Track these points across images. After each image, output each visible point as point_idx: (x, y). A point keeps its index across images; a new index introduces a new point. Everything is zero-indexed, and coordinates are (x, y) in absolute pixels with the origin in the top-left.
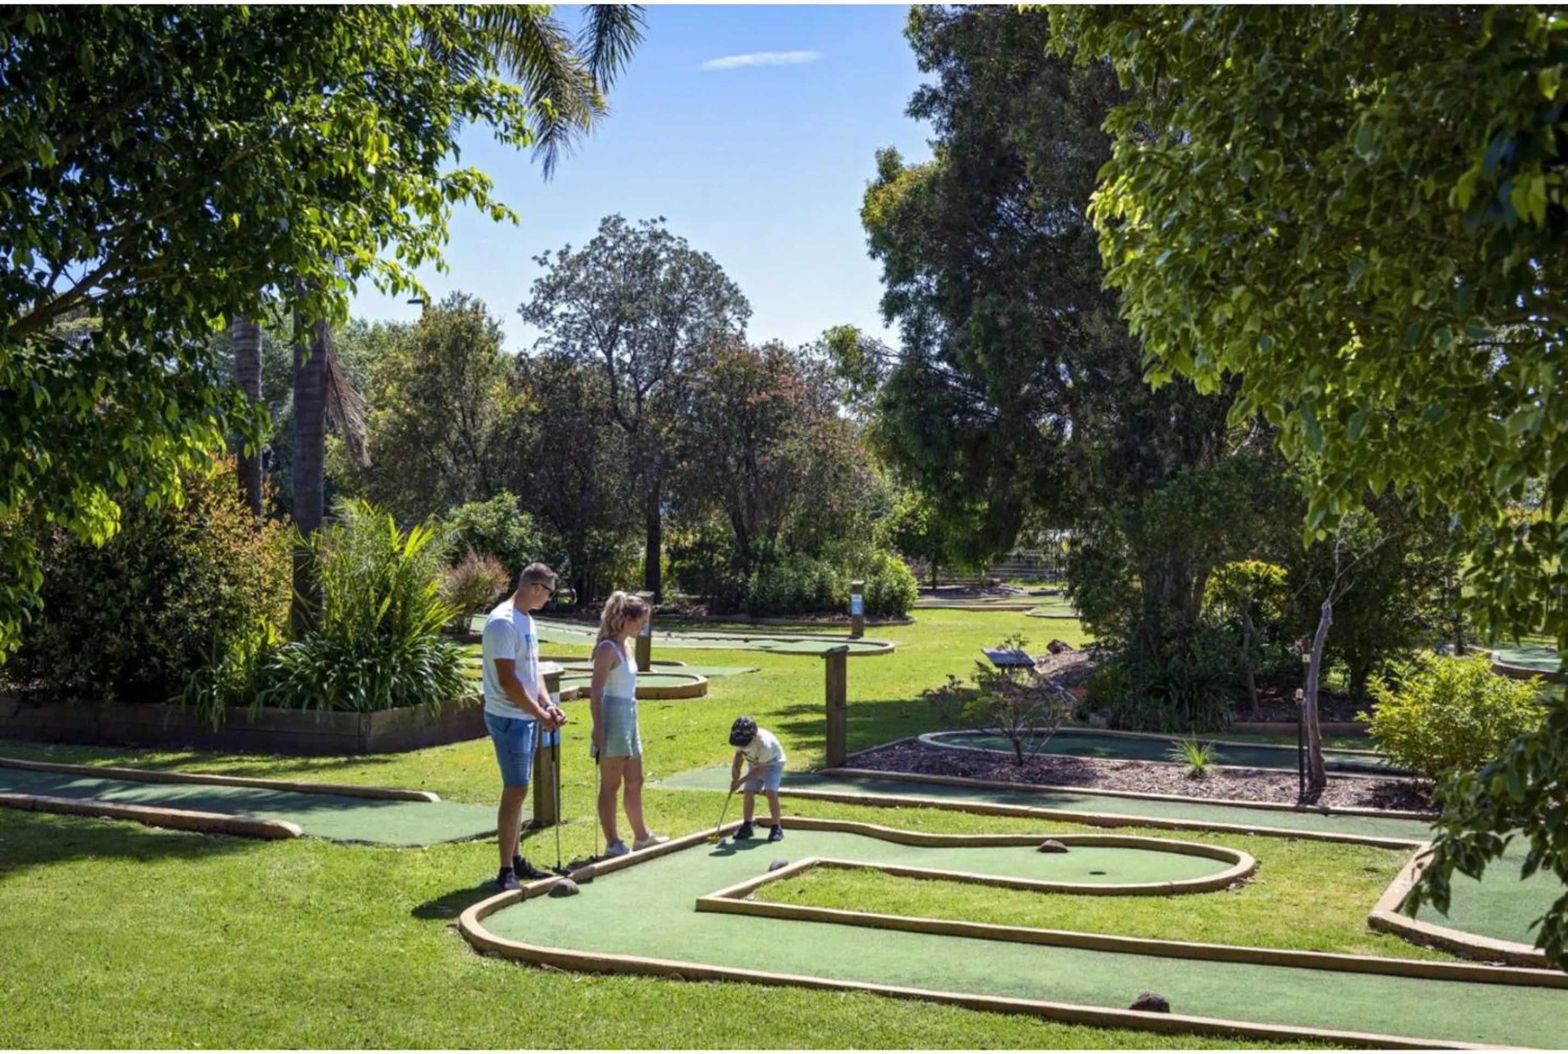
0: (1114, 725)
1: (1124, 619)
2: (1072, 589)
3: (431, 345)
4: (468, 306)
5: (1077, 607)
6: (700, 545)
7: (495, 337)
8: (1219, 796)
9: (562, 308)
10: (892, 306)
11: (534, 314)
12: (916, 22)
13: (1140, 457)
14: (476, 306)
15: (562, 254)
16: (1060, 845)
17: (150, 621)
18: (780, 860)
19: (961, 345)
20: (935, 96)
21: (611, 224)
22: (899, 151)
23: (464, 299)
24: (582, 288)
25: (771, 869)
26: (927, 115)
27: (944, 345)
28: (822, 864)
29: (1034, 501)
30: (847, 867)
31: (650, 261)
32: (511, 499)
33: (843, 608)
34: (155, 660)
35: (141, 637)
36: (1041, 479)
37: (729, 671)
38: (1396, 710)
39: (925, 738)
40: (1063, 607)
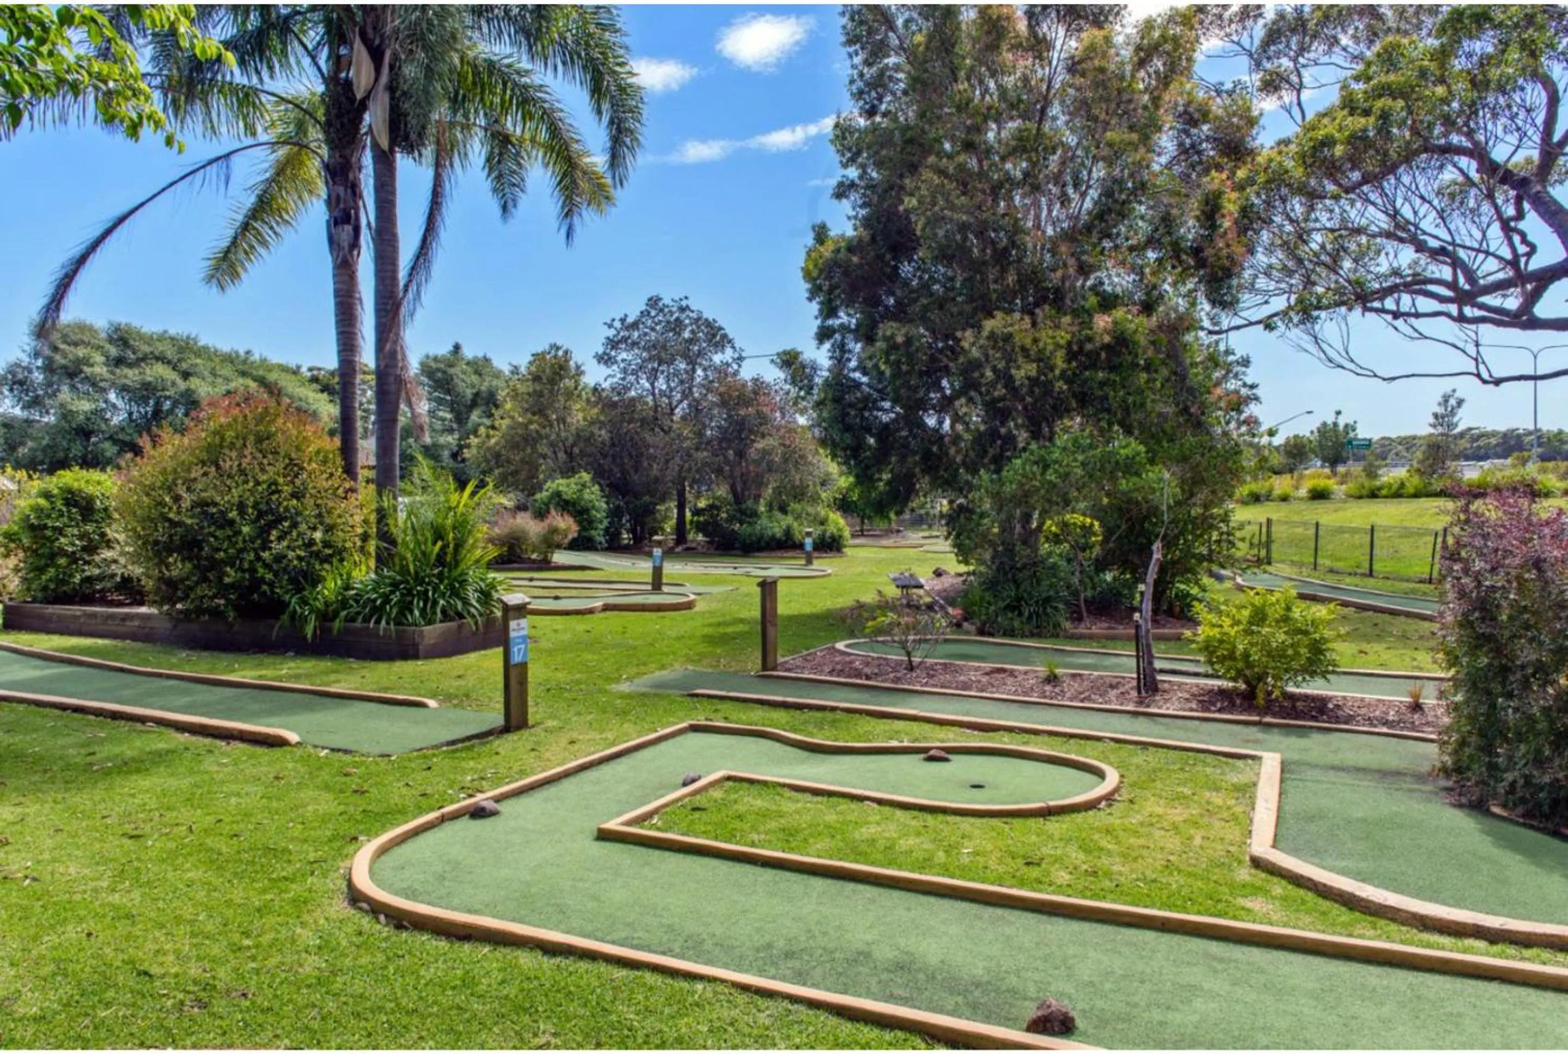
0: (981, 632)
1: (987, 556)
2: (949, 534)
3: (536, 378)
4: (560, 353)
5: (954, 546)
6: (711, 507)
7: (579, 372)
8: (1071, 699)
9: (624, 355)
10: (824, 335)
11: (605, 359)
12: (838, 132)
13: (1000, 437)
14: (566, 352)
15: (623, 320)
16: (943, 754)
17: (259, 558)
18: (693, 774)
19: (870, 358)
20: (852, 185)
21: (654, 302)
22: (829, 225)
23: (558, 348)
24: (635, 344)
25: (685, 784)
26: (847, 197)
27: (861, 361)
28: (729, 778)
29: (923, 471)
30: (751, 782)
31: (677, 326)
32: (586, 476)
33: (801, 546)
34: (265, 587)
35: (253, 570)
36: (927, 456)
37: (715, 590)
38: (1217, 630)
39: (840, 646)
40: (945, 545)
